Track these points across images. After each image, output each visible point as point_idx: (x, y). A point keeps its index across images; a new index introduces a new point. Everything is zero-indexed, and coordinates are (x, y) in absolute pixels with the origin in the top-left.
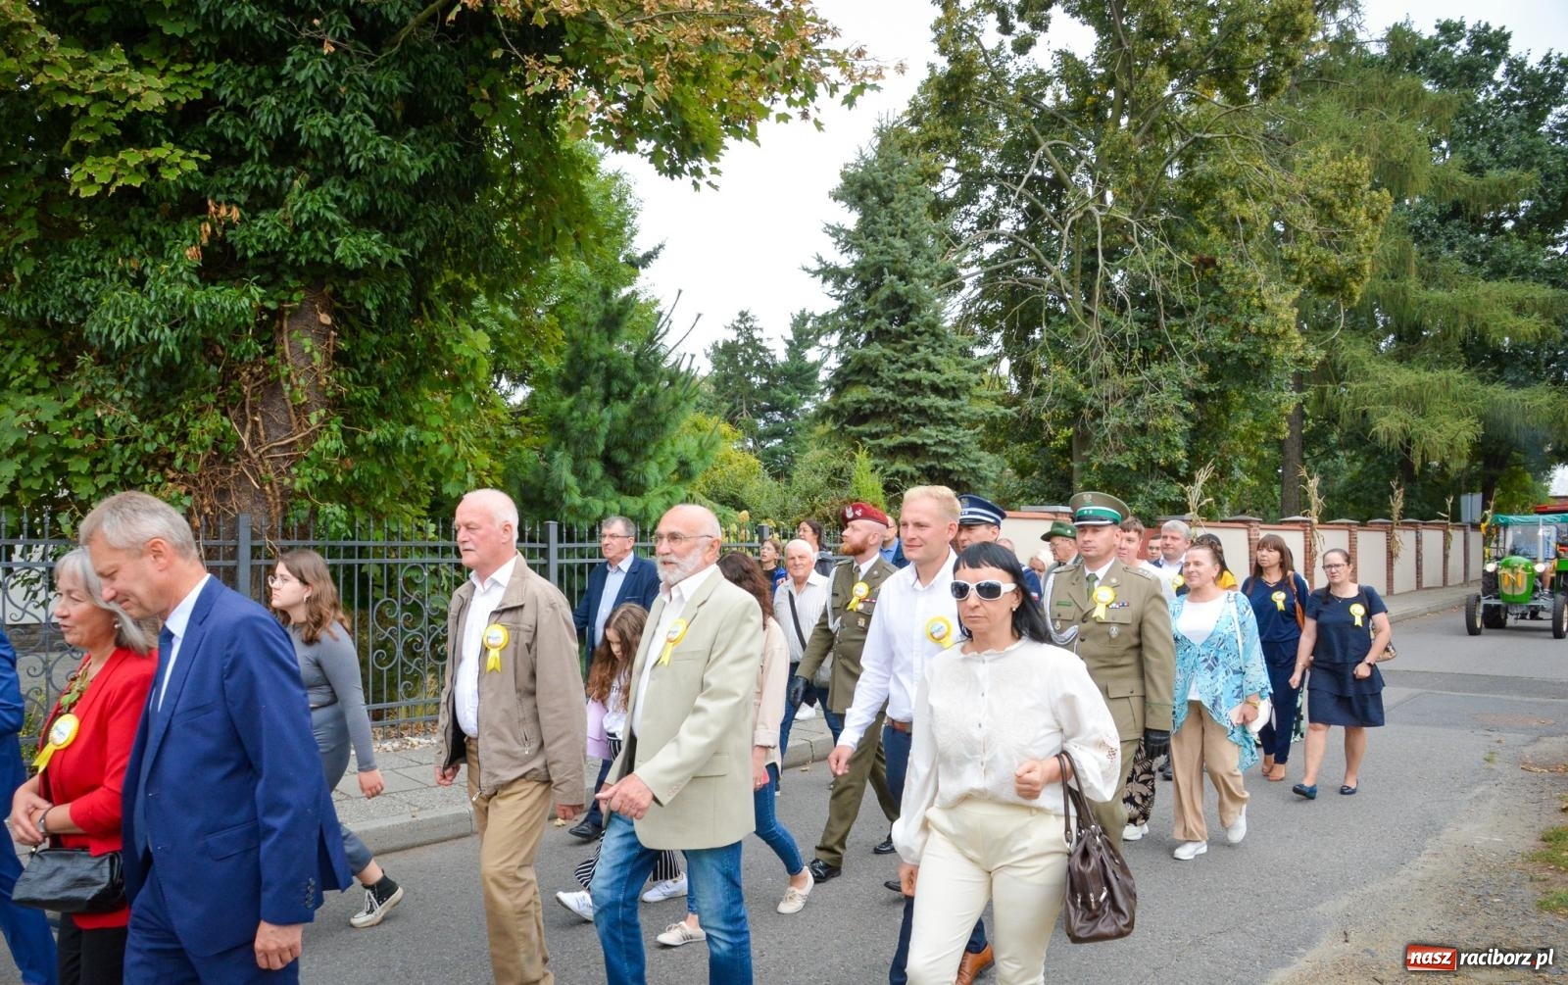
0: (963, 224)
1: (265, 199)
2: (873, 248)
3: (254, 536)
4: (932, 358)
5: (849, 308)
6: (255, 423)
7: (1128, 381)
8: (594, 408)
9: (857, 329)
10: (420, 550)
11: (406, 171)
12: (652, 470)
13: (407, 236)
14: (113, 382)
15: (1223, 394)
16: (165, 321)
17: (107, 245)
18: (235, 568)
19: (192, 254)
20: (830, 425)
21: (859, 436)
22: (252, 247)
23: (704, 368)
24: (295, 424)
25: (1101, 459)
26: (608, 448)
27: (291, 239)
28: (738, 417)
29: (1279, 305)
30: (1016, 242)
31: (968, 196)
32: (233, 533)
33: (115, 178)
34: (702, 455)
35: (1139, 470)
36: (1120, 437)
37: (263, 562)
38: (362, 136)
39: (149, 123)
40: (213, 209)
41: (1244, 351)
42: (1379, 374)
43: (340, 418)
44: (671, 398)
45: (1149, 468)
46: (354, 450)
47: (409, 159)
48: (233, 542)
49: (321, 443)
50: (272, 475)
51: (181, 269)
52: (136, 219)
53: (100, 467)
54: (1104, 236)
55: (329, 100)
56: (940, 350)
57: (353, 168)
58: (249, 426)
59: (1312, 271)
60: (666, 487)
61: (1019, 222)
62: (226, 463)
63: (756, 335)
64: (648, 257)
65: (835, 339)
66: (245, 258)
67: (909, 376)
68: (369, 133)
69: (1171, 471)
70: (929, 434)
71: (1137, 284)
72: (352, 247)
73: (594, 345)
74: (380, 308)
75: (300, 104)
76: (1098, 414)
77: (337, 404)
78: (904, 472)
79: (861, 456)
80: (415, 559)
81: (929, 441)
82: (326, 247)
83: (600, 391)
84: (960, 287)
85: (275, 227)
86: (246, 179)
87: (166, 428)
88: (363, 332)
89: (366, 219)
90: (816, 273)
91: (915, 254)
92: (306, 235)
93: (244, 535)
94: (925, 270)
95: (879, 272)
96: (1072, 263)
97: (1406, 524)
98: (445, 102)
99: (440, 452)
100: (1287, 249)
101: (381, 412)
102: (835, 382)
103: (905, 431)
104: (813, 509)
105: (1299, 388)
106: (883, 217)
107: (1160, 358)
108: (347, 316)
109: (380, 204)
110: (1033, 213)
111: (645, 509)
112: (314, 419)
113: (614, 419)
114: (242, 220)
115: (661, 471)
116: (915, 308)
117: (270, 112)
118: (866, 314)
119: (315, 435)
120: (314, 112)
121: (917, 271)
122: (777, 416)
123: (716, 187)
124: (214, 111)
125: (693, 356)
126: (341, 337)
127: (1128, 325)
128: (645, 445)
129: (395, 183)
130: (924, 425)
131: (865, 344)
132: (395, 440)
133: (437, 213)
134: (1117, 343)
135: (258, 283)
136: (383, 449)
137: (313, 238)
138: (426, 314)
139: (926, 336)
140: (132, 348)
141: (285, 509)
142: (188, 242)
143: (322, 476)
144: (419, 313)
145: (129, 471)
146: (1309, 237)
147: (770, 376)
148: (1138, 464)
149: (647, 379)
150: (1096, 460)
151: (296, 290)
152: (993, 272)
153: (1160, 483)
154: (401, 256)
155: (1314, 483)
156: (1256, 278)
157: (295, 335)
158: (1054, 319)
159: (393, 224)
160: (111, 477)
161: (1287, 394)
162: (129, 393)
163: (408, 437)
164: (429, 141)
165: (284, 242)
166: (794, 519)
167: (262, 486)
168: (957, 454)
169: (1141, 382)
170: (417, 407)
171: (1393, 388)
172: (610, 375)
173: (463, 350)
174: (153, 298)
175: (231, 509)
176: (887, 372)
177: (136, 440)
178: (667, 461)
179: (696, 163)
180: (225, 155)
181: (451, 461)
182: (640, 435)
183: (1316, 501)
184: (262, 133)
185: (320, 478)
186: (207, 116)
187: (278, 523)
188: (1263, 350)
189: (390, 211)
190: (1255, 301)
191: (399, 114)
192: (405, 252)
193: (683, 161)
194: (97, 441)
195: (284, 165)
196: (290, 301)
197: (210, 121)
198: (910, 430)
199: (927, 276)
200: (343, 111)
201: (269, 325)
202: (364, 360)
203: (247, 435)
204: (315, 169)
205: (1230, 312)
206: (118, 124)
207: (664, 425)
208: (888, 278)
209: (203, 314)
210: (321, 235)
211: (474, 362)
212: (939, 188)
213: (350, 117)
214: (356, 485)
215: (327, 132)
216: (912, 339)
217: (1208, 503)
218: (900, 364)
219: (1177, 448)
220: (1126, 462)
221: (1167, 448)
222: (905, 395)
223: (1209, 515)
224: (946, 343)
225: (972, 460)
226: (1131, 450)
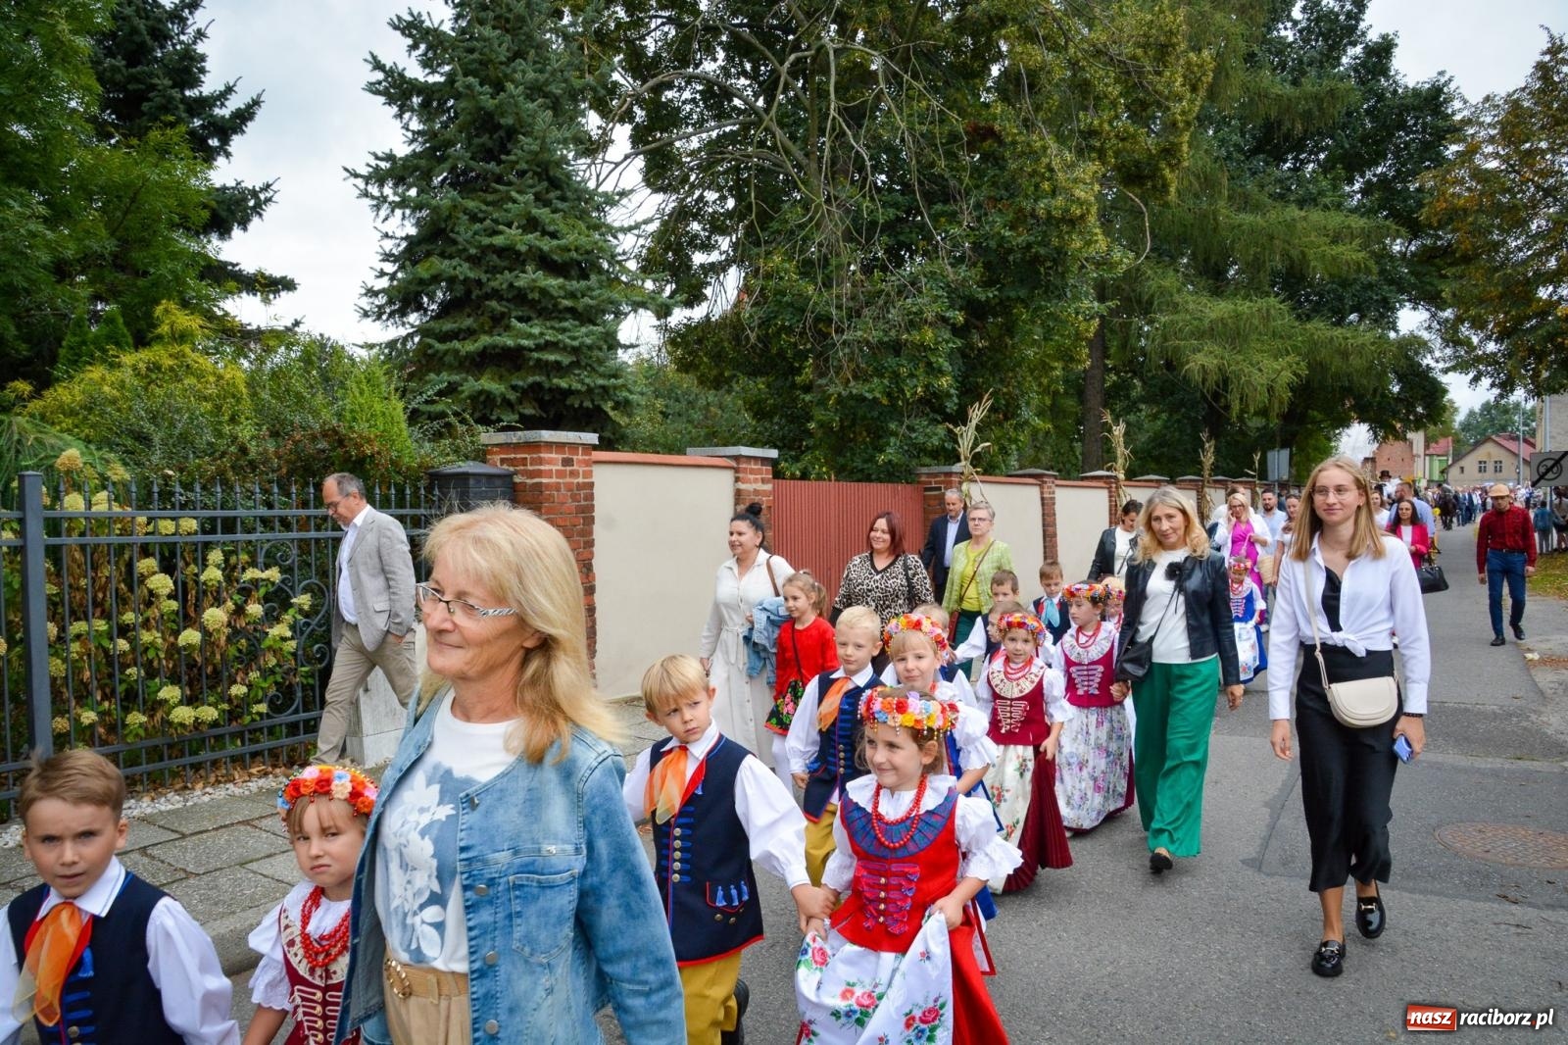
15: (1004, 307)
25: (840, 389)
29: (1076, 181)
41: (1029, 246)
42: (1191, 306)
59: (1117, 154)
67: (498, 240)
69: (932, 405)
70: (527, 333)
81: (525, 342)
97: (1216, 481)
100: (1086, 119)
105: (1102, 298)
146: (1114, 104)
148: (889, 395)
153: (921, 423)
155: (1119, 431)
156: (1045, 148)
161: (1086, 303)
168: (576, 364)
171: (1206, 322)
176: (464, 232)
183: (1121, 450)
188: (1055, 242)
190: (1046, 186)
205: (1012, 196)
216: (510, 184)
217: (987, 450)
218: (488, 222)
219: (941, 372)
220: (871, 391)
221: (928, 374)
222: (493, 271)
223: (988, 466)
224: (569, 194)
225: (602, 376)
226: (881, 376)
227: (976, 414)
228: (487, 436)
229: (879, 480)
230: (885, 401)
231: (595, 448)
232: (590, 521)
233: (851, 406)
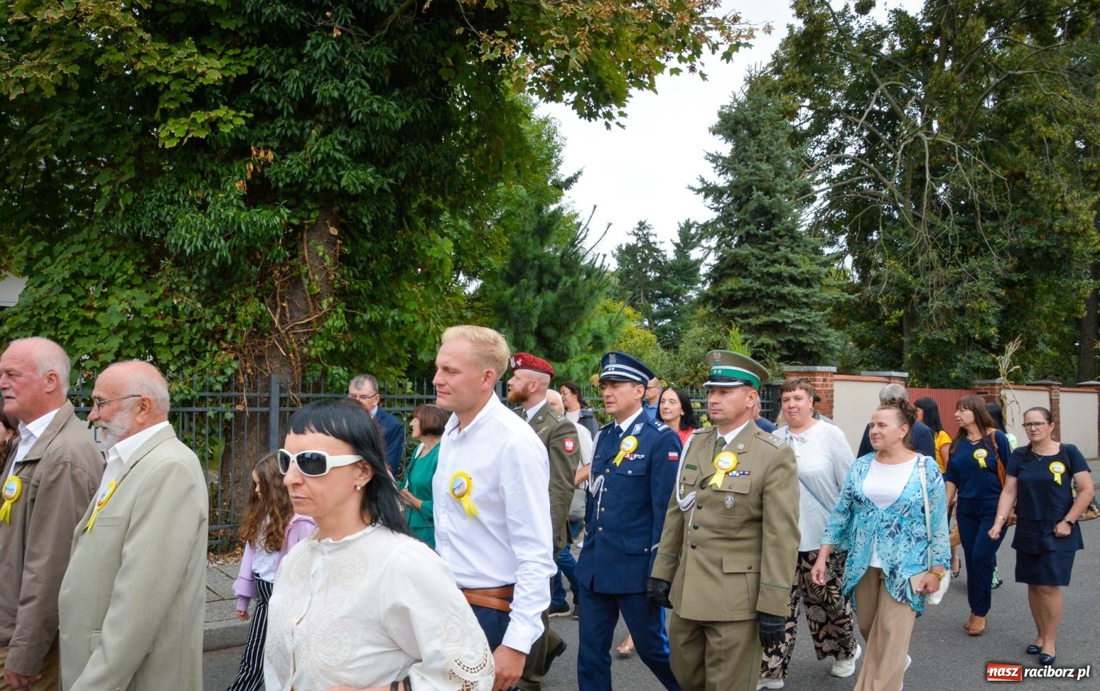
0: (815, 151)
1: (291, 144)
2: (744, 170)
3: (282, 390)
4: (791, 256)
5: (725, 217)
6: (283, 308)
7: (950, 272)
8: (530, 296)
9: (731, 233)
10: (401, 401)
11: (393, 121)
12: (574, 343)
13: (393, 168)
14: (185, 279)
15: (1029, 282)
16: (221, 234)
17: (181, 181)
18: (268, 413)
19: (240, 186)
20: (710, 308)
21: (733, 317)
22: (282, 180)
23: (612, 265)
24: (311, 308)
25: (926, 335)
26: (540, 326)
27: (310, 173)
28: (637, 303)
29: (1079, 209)
30: (858, 164)
31: (819, 127)
32: (267, 388)
33: (188, 133)
34: (611, 330)
35: (958, 343)
36: (942, 317)
37: (288, 409)
38: (361, 96)
39: (211, 93)
40: (255, 153)
41: (1048, 248)
43: (344, 304)
44: (588, 288)
45: (966, 341)
46: (354, 327)
47: (394, 112)
48: (267, 394)
49: (330, 322)
50: (295, 345)
51: (232, 197)
52: (201, 162)
53: (176, 340)
54: (931, 156)
55: (337, 71)
56: (797, 249)
57: (354, 120)
58: (279, 310)
60: (584, 355)
61: (861, 148)
62: (263, 337)
63: (652, 239)
64: (570, 182)
65: (714, 242)
66: (277, 187)
67: (772, 270)
68: (365, 94)
69: (985, 344)
70: (788, 315)
71: (957, 195)
72: (353, 178)
73: (530, 248)
74: (373, 222)
75: (316, 75)
76: (924, 299)
77: (341, 294)
78: (768, 345)
79: (734, 332)
80: (397, 408)
81: (788, 321)
82: (334, 178)
83: (534, 283)
84: (814, 199)
85: (298, 164)
86: (278, 131)
87: (221, 312)
88: (361, 240)
89: (363, 157)
90: (699, 191)
91: (777, 175)
92: (320, 170)
93: (275, 389)
94: (786, 187)
95: (748, 189)
96: (904, 179)
98: (420, 69)
99: (416, 329)
100: (1087, 163)
101: (373, 299)
102: (714, 275)
103: (768, 313)
104: (697, 373)
105: (1096, 276)
106: (752, 146)
107: (976, 253)
108: (350, 229)
109: (373, 145)
110: (872, 141)
111: (568, 372)
112: (325, 305)
113: (544, 304)
114: (275, 160)
115: (580, 342)
116: (778, 217)
117: (295, 81)
118: (737, 223)
119: (326, 316)
120: (326, 80)
121: (779, 188)
122: (667, 301)
123: (623, 127)
124: (256, 82)
125: (605, 256)
126: (345, 244)
127: (950, 227)
128: (568, 323)
129: (385, 130)
130: (784, 308)
131: (736, 246)
132: (383, 320)
133: (415, 151)
134: (941, 242)
135: (286, 206)
136: (375, 327)
137: (326, 172)
138: (407, 227)
139: (786, 239)
140: (197, 253)
141: (304, 371)
142: (237, 178)
143: (331, 346)
144: (401, 226)
145: (195, 343)
147: (662, 270)
148: (957, 338)
149: (570, 274)
150: (922, 336)
151: (312, 210)
152: (839, 188)
153: (975, 354)
154: (389, 184)
156: (1059, 187)
157: (312, 243)
158: (889, 224)
159: (383, 161)
160: (183, 347)
161: (1085, 281)
162: (196, 287)
163: (393, 318)
164: (409, 99)
165: (304, 176)
166: (682, 380)
167: (288, 353)
168: (810, 331)
169: (961, 273)
170: (399, 295)
172: (542, 271)
173: (433, 252)
174: (213, 218)
175: (266, 370)
176: (755, 267)
177: (200, 320)
178: (584, 335)
179: (608, 109)
180: (264, 114)
181: (424, 336)
182: (564, 316)
184: (289, 97)
185: (329, 348)
186: (251, 86)
187: (298, 381)
188: (1066, 245)
189: (380, 151)
190: (1059, 206)
191: (387, 79)
192: (391, 181)
193: (598, 107)
194: (174, 322)
195: (305, 119)
196: (309, 218)
197: (253, 90)
198: (773, 312)
199: (786, 191)
200: (347, 78)
201: (293, 237)
202: (361, 261)
203: (278, 316)
204: (327, 122)
205: (1037, 216)
206: (191, 95)
207: (582, 308)
208: (757, 194)
209: (247, 229)
210: (331, 170)
211: (441, 262)
212: (796, 123)
213: (352, 83)
214: (355, 353)
215: (336, 94)
216: (775, 241)
217: (1016, 370)
218: (765, 261)
219: (990, 325)
220: (947, 336)
221: (981, 326)
222: (769, 285)
223: (1016, 379)
224: (802, 244)
225: (821, 336)
226: (952, 327)
227: (1011, 348)
228: (786, 368)
229: (949, 387)
230: (954, 342)
231: (835, 373)
232: (832, 407)
233: (932, 345)
